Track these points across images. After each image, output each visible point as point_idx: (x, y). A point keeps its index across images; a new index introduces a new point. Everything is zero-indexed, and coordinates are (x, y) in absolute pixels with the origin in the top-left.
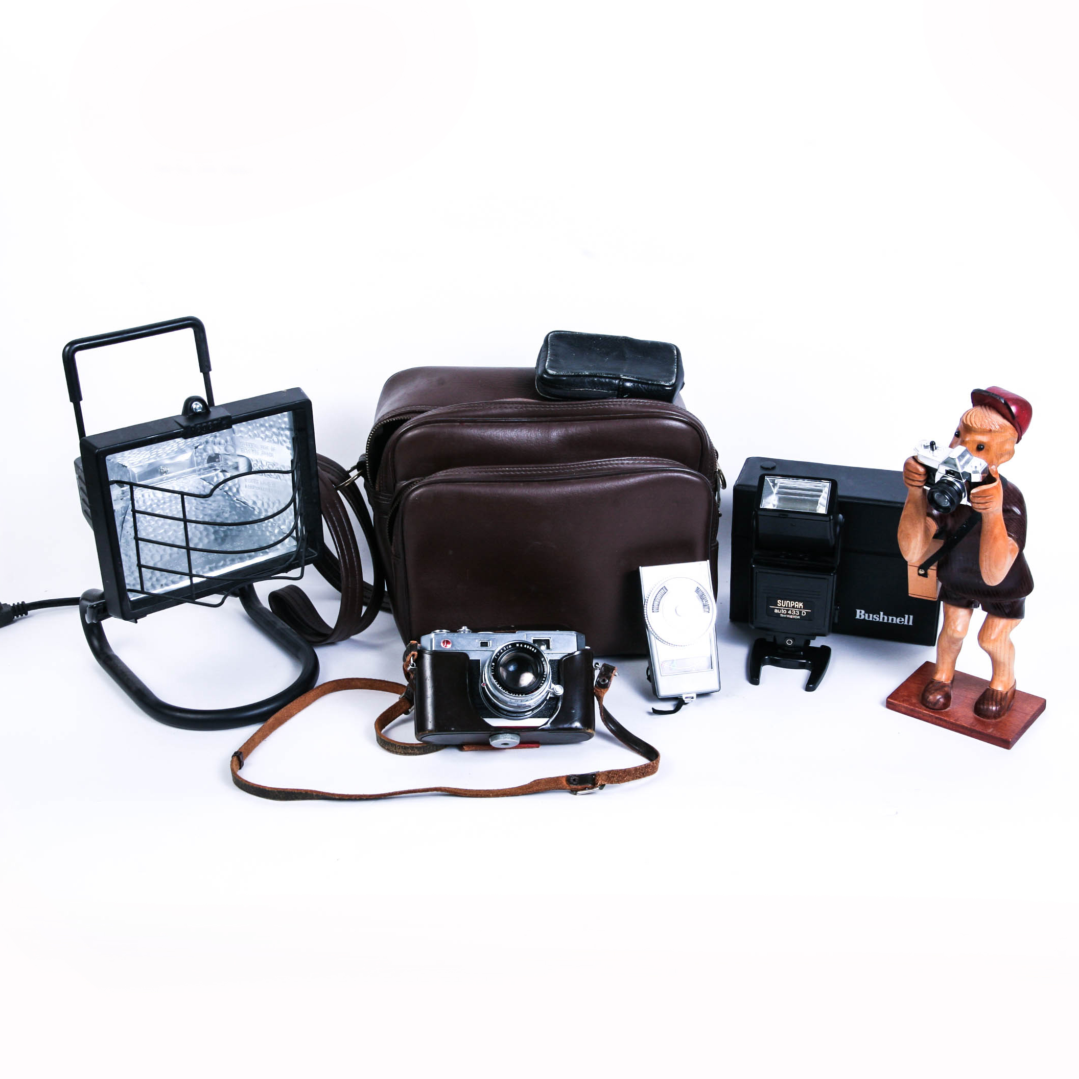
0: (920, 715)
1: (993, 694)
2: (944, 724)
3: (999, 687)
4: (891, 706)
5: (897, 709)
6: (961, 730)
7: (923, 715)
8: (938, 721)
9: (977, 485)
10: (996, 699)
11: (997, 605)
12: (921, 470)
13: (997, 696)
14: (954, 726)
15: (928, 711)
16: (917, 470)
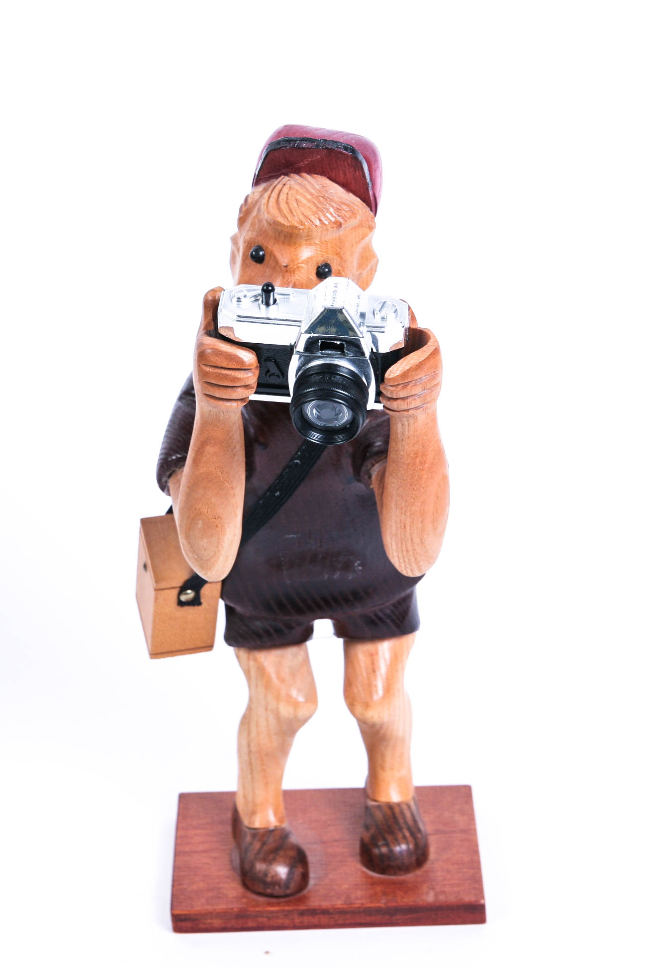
0: (260, 920)
1: (394, 814)
2: (324, 919)
3: (393, 795)
4: (184, 924)
5: (201, 926)
6: (368, 919)
7: (269, 918)
8: (306, 920)
9: (395, 356)
10: (406, 823)
11: (377, 616)
12: (248, 357)
13: (402, 813)
14: (348, 916)
15: (278, 904)
16: (240, 361)
